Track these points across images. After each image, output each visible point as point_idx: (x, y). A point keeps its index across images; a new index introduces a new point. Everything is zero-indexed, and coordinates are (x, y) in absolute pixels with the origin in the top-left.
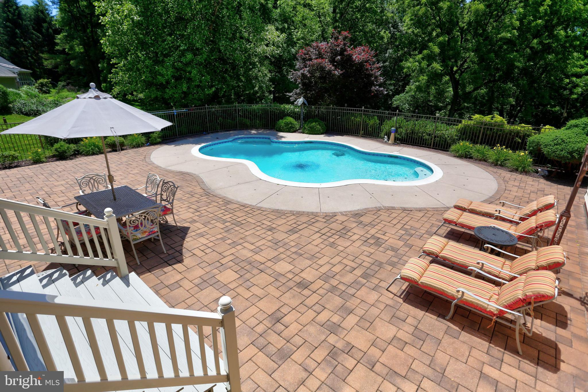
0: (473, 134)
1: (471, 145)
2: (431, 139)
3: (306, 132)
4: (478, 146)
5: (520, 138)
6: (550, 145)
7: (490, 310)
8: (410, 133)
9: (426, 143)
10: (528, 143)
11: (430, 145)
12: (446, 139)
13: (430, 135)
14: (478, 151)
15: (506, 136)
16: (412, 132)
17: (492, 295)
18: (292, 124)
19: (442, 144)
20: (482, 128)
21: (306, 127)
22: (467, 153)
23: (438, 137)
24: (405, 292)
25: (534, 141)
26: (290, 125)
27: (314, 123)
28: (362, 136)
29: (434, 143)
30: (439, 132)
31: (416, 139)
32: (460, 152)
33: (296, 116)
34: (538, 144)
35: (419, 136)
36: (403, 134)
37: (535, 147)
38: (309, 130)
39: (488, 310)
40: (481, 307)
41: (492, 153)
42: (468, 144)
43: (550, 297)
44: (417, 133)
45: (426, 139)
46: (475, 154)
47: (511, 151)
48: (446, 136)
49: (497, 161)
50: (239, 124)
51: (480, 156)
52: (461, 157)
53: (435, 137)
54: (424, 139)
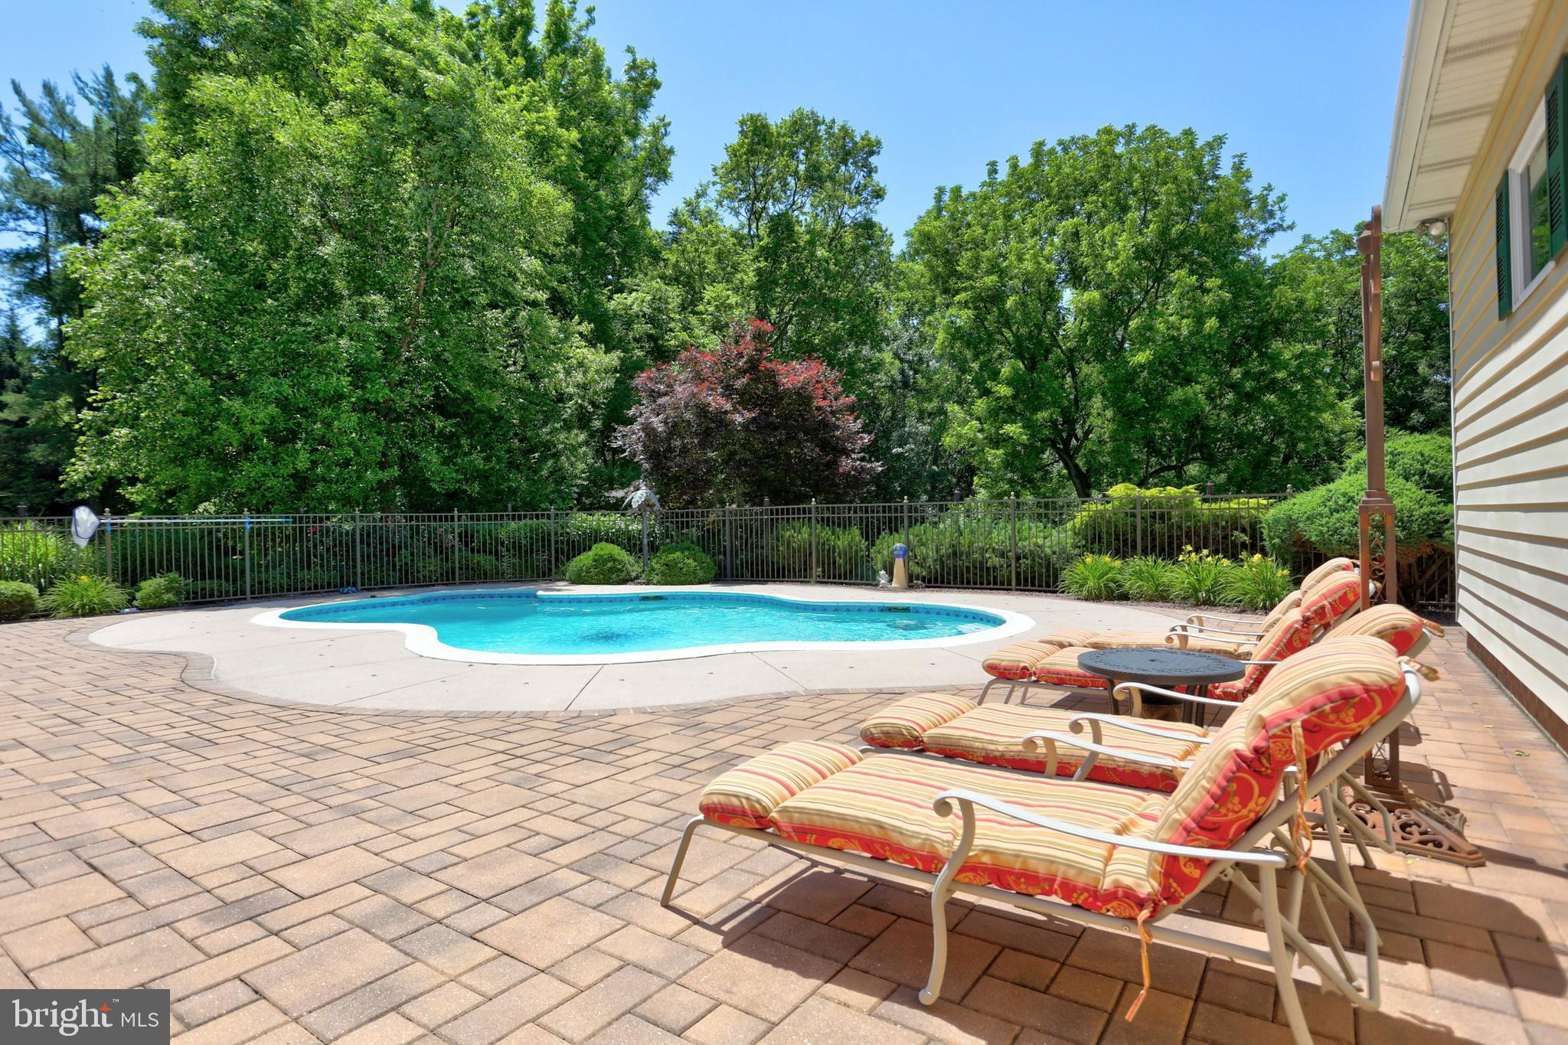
0: (1117, 539)
1: (1118, 563)
2: (1009, 566)
3: (656, 578)
4: (1137, 562)
5: (1244, 531)
6: (1321, 515)
7: (1117, 885)
8: (949, 556)
9: (995, 578)
10: (1265, 532)
11: (1009, 584)
12: (1048, 560)
13: (1002, 555)
14: (1139, 574)
15: (1208, 531)
16: (955, 553)
17: (1133, 823)
18: (615, 560)
19: (1041, 575)
20: (1139, 517)
21: (657, 566)
22: (1112, 585)
23: (1025, 557)
24: (758, 906)
25: (1277, 521)
26: (610, 564)
27: (678, 554)
28: (821, 583)
29: (1018, 574)
30: (1026, 543)
31: (968, 568)
32: (1091, 583)
33: (631, 544)
34: (1291, 523)
35: (975, 562)
36: (930, 562)
37: (1285, 536)
38: (663, 574)
39: (1107, 884)
40: (1071, 873)
41: (1175, 575)
42: (1107, 559)
43: (1381, 691)
44: (968, 554)
45: (995, 568)
46: (1130, 585)
47: (1226, 562)
48: (1048, 551)
49: (1196, 591)
50: (461, 568)
51: (1147, 587)
52: (1095, 597)
53: (1018, 558)
54: (988, 569)
